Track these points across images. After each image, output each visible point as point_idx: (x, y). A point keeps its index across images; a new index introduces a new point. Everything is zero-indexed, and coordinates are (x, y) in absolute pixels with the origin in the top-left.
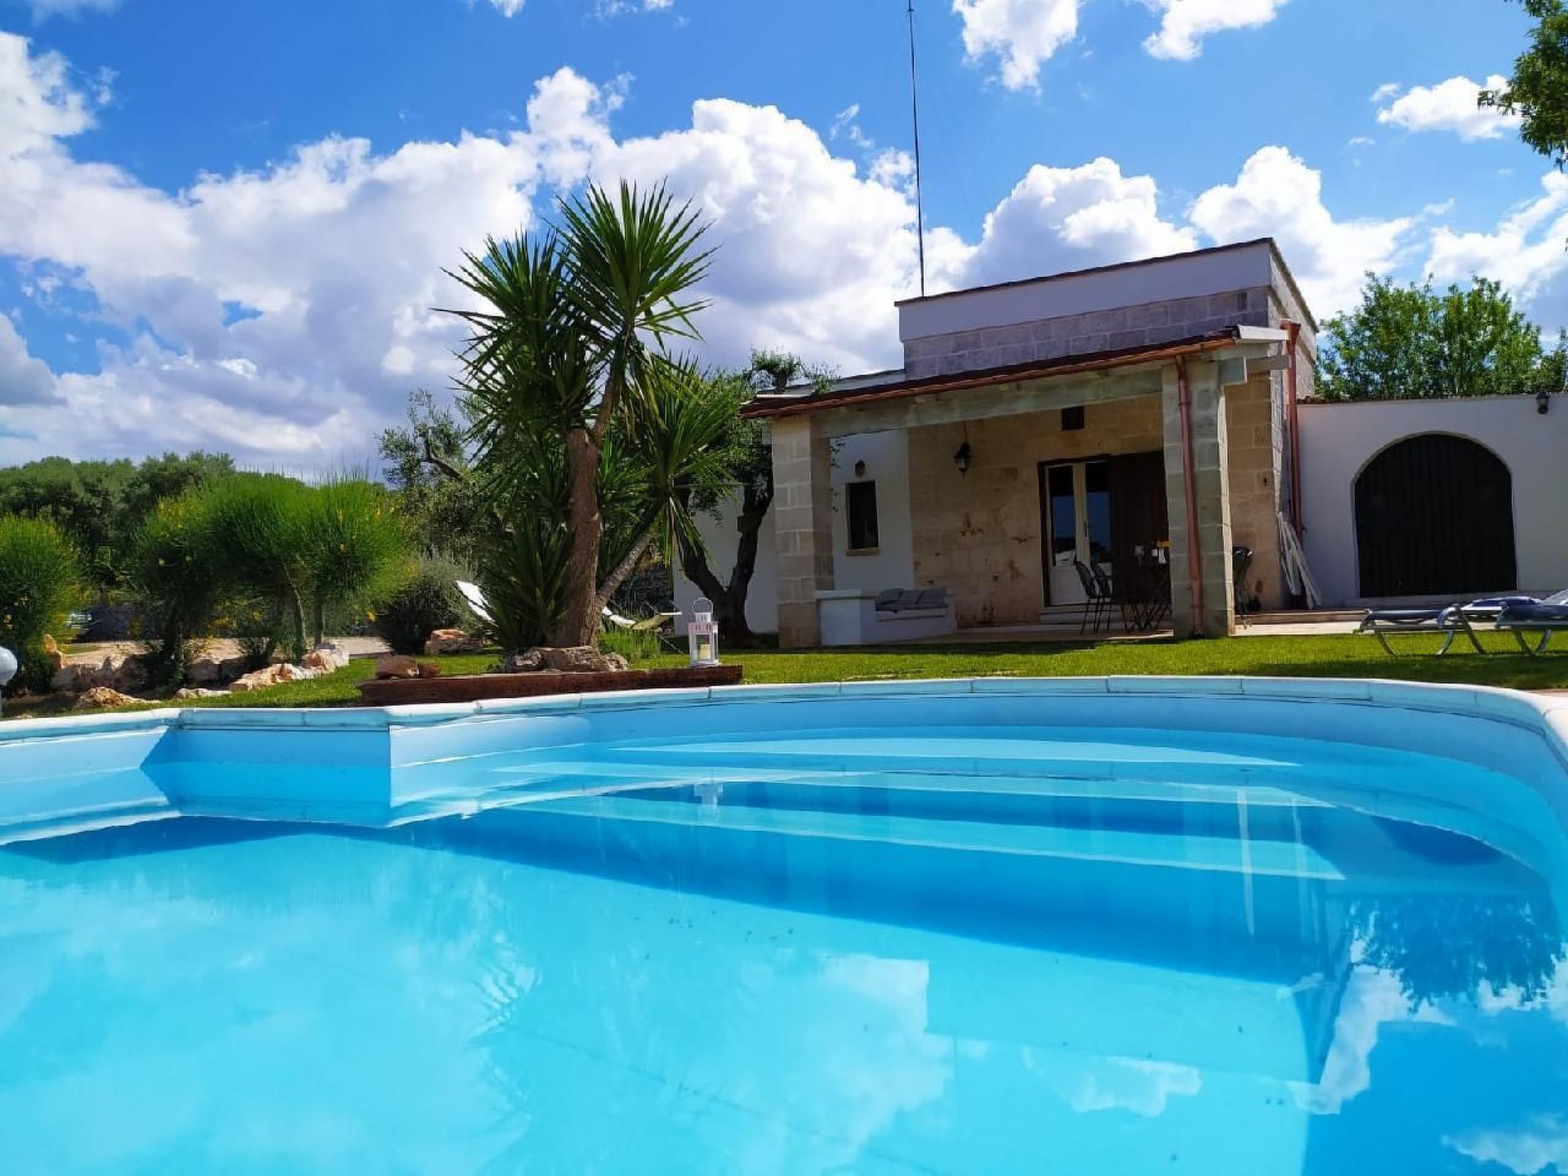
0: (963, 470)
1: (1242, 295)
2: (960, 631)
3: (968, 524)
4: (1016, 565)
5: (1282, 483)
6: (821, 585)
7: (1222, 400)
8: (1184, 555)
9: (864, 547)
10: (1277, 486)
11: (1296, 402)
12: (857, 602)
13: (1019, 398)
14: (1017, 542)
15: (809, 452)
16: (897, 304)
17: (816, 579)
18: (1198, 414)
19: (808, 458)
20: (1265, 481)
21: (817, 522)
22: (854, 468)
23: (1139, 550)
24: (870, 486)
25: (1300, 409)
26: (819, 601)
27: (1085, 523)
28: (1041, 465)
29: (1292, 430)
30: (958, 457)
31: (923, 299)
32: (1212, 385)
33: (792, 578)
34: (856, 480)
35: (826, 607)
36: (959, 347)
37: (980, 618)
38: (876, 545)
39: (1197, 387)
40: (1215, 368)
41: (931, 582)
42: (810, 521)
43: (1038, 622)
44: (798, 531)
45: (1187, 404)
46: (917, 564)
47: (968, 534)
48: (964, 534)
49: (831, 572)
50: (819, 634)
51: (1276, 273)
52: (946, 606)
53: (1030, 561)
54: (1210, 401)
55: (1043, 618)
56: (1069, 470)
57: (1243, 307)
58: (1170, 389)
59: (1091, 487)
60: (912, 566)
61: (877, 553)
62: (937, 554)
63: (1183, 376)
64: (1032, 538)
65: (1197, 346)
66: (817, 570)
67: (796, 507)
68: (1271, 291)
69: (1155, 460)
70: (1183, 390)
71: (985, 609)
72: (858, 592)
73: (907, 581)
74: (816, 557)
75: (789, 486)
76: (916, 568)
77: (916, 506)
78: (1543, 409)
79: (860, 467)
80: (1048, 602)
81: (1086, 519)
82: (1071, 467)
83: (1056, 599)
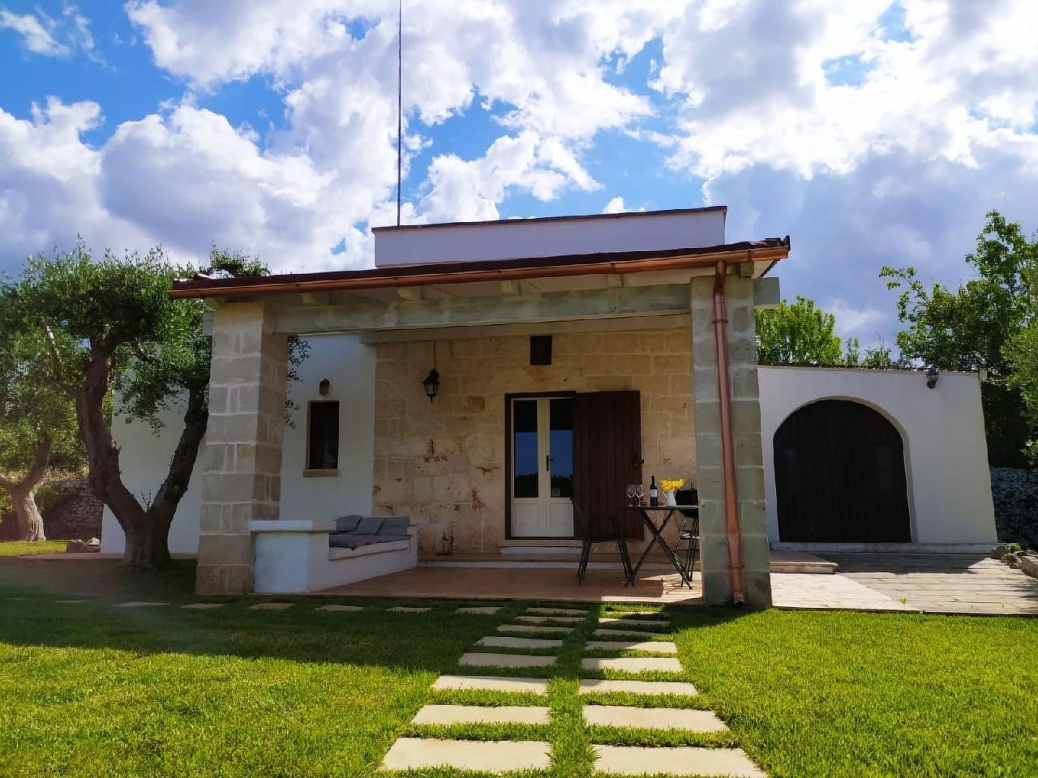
0: (431, 396)
2: (421, 564)
3: (432, 450)
4: (479, 495)
6: (261, 513)
8: (718, 503)
9: (322, 467)
12: (306, 538)
13: (520, 303)
14: (481, 471)
15: (259, 347)
16: (373, 230)
17: (253, 506)
18: (733, 335)
19: (257, 354)
21: (262, 434)
22: (319, 385)
24: (333, 406)
26: (255, 534)
27: (547, 457)
28: (508, 397)
30: (426, 382)
31: (399, 228)
32: (749, 303)
33: (223, 504)
34: (319, 398)
37: (439, 548)
38: (335, 466)
39: (733, 304)
41: (391, 509)
42: (254, 433)
43: (499, 557)
44: (235, 443)
45: (723, 321)
46: (377, 489)
47: (432, 461)
48: (427, 460)
49: (276, 497)
50: (252, 579)
52: (408, 537)
54: (747, 321)
55: (504, 553)
56: (533, 406)
58: (700, 304)
59: (556, 424)
60: (371, 490)
61: (335, 475)
62: (399, 480)
63: (719, 291)
64: (496, 468)
66: (258, 493)
67: (239, 413)
70: (718, 306)
71: (444, 538)
72: (308, 525)
73: (365, 507)
74: (258, 478)
75: (230, 386)
76: (374, 493)
77: (381, 429)
79: (325, 385)
80: (509, 536)
81: (548, 453)
82: (535, 402)
83: (517, 531)
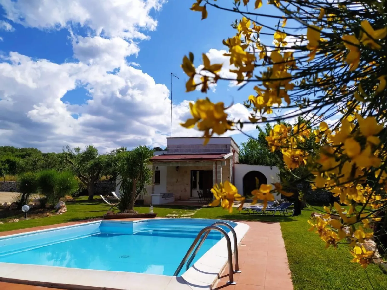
0: (177, 171)
1: (226, 146)
3: (177, 181)
4: (186, 189)
5: (232, 178)
6: (152, 193)
7: (222, 168)
9: (157, 183)
10: (231, 178)
11: (234, 163)
12: (159, 197)
14: (186, 184)
16: (167, 138)
18: (218, 170)
20: (229, 178)
23: (208, 190)
24: (159, 172)
25: (235, 164)
26: (152, 196)
27: (198, 182)
28: (191, 171)
29: (234, 168)
31: (171, 138)
32: (220, 166)
34: (157, 170)
35: (153, 197)
36: (178, 147)
37: (178, 198)
38: (159, 183)
39: (218, 166)
40: (221, 163)
41: (169, 191)
43: (189, 200)
45: (216, 168)
46: (167, 187)
50: (152, 202)
51: (232, 141)
52: (173, 196)
53: (188, 188)
54: (220, 168)
55: (190, 199)
56: (196, 172)
57: (226, 147)
58: (214, 165)
61: (160, 185)
62: (171, 186)
63: (216, 164)
64: (189, 184)
65: (218, 160)
66: (152, 190)
68: (231, 145)
69: (211, 172)
70: (216, 166)
72: (159, 195)
73: (165, 191)
74: (152, 188)
77: (168, 176)
78: (271, 169)
79: (157, 167)
80: (191, 196)
83: (193, 196)
